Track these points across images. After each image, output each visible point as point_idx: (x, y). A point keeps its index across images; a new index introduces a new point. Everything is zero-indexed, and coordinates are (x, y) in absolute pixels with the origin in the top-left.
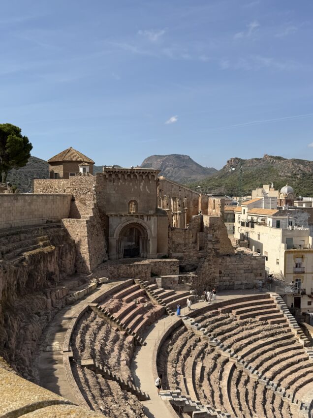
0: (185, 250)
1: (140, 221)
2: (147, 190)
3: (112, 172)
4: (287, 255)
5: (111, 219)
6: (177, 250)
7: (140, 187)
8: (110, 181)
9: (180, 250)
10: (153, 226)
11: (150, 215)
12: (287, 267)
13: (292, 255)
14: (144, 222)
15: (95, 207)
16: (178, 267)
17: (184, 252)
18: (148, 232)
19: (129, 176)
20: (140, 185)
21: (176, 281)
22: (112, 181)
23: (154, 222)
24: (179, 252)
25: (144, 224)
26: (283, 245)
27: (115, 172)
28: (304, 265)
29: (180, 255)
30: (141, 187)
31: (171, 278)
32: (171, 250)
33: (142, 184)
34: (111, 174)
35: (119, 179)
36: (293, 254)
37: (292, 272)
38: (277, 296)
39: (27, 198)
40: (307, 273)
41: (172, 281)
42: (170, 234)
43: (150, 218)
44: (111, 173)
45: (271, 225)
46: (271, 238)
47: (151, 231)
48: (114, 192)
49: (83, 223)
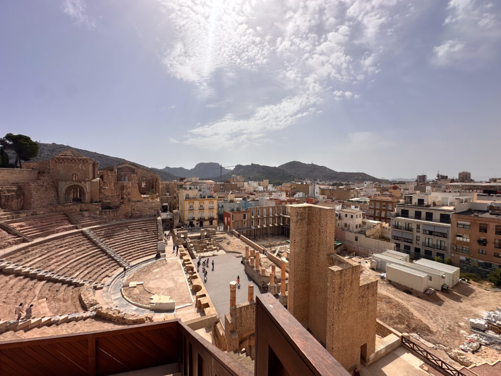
1: (79, 184)
2: (84, 168)
4: (185, 202)
5: (59, 183)
8: (59, 163)
10: (88, 187)
11: (86, 181)
12: (185, 207)
14: (82, 184)
16: (100, 206)
18: (85, 189)
19: (71, 160)
23: (89, 185)
25: (81, 185)
26: (184, 197)
27: (62, 158)
30: (80, 166)
35: (65, 162)
36: (188, 201)
37: (188, 210)
40: (196, 210)
44: (59, 159)
47: (87, 189)
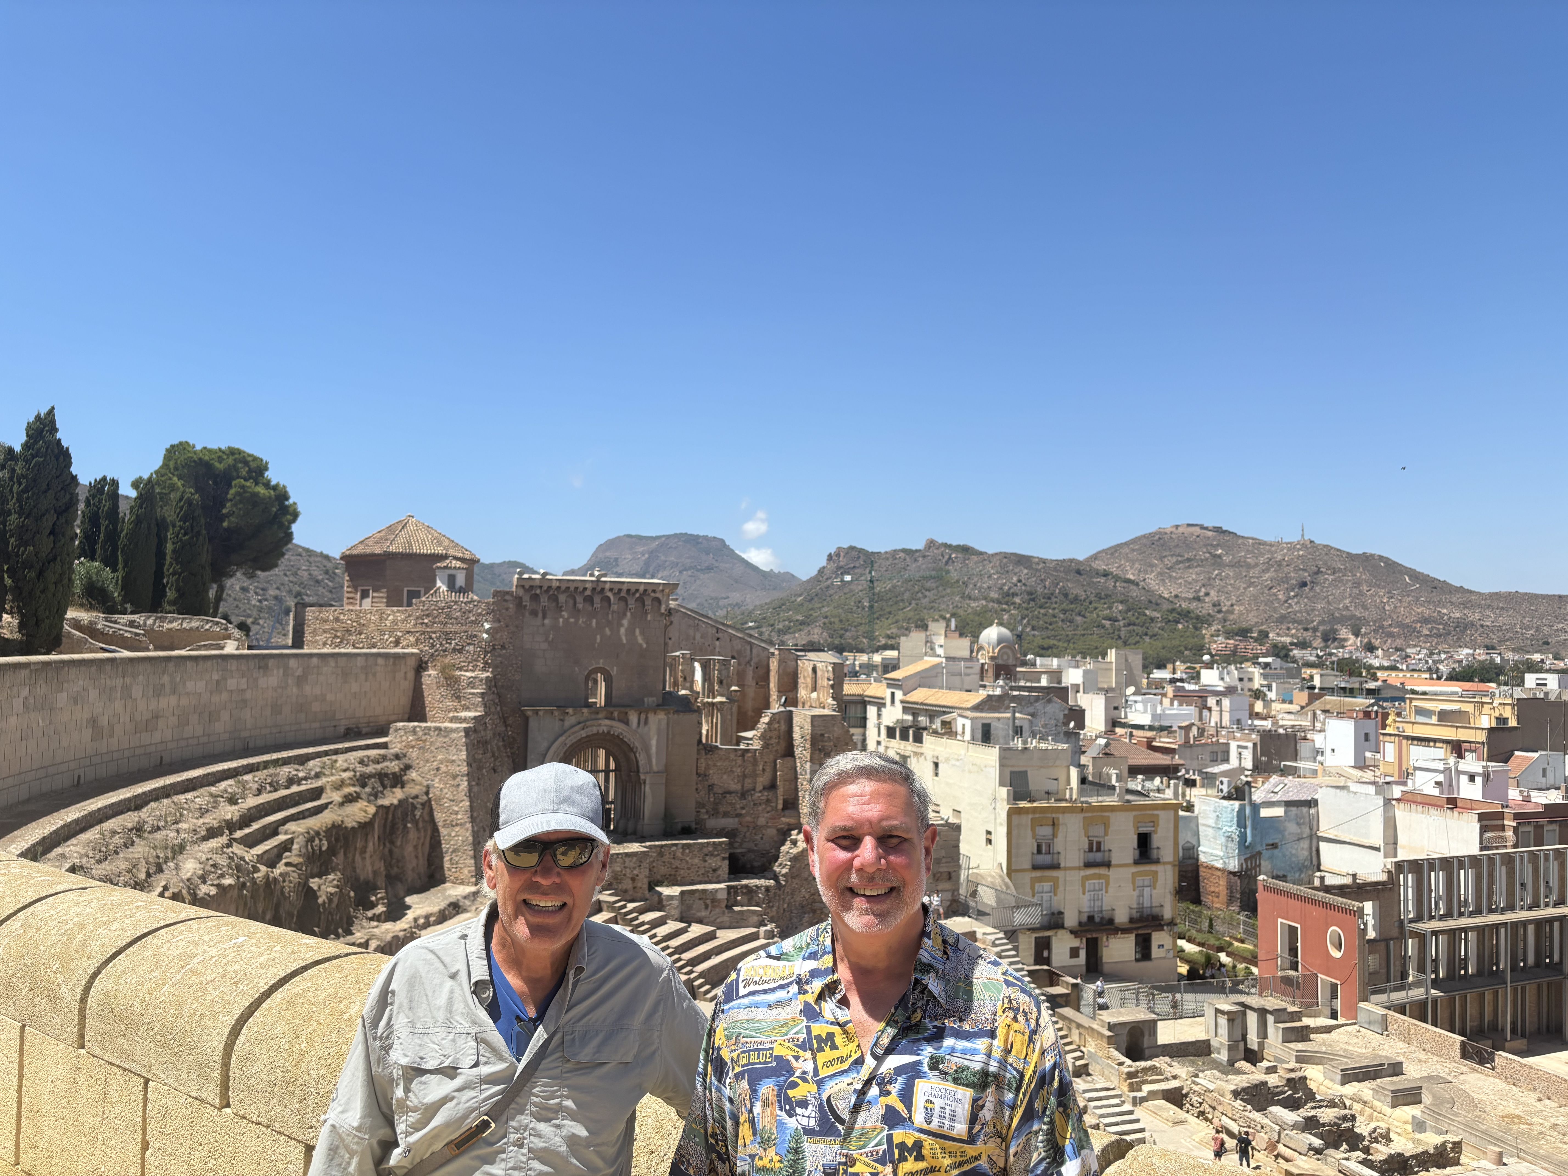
0: (743, 808)
1: (618, 728)
2: (640, 640)
3: (541, 587)
4: (1015, 818)
5: (533, 724)
6: (722, 809)
7: (618, 631)
8: (534, 613)
9: (729, 809)
10: (654, 742)
11: (647, 711)
12: (1013, 851)
13: (1027, 819)
14: (631, 731)
15: (489, 688)
16: (724, 859)
17: (738, 815)
18: (642, 761)
19: (589, 600)
20: (620, 625)
21: (719, 901)
22: (540, 615)
23: (659, 731)
24: (726, 815)
25: (628, 737)
26: (1004, 792)
27: (550, 587)
28: (1058, 845)
29: (729, 823)
30: (622, 630)
31: (704, 891)
32: (704, 810)
33: (625, 622)
34: (537, 595)
35: (559, 609)
36: (1030, 816)
37: (1028, 865)
38: (993, 937)
39: (293, 663)
40: (1066, 869)
41: (708, 902)
42: (703, 765)
43: (646, 719)
44: (538, 592)
45: (968, 736)
46: (970, 772)
47: (649, 757)
48: (544, 646)
49: (454, 735)
